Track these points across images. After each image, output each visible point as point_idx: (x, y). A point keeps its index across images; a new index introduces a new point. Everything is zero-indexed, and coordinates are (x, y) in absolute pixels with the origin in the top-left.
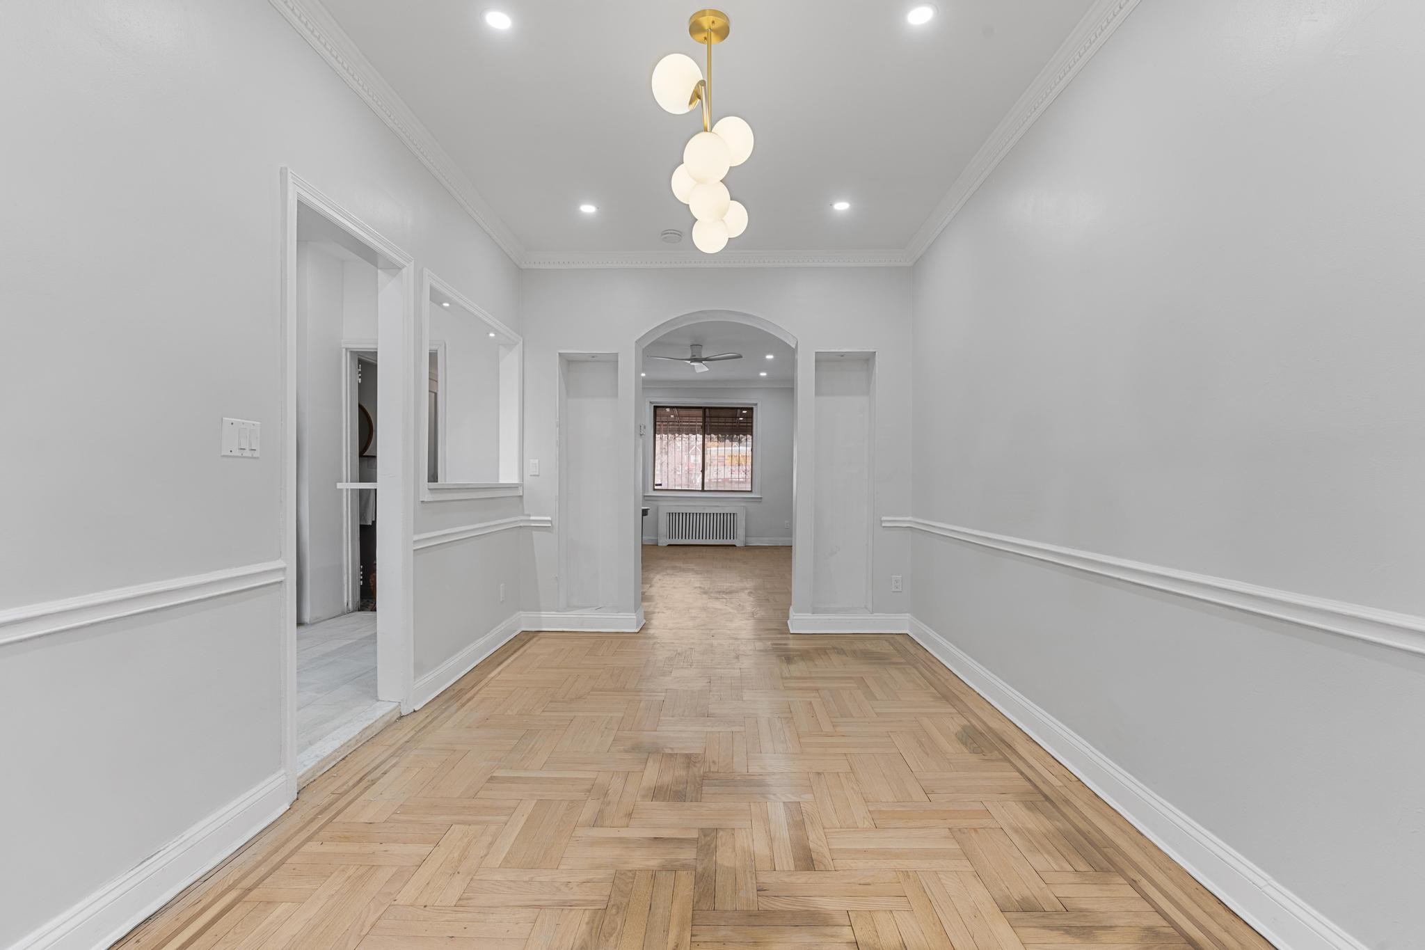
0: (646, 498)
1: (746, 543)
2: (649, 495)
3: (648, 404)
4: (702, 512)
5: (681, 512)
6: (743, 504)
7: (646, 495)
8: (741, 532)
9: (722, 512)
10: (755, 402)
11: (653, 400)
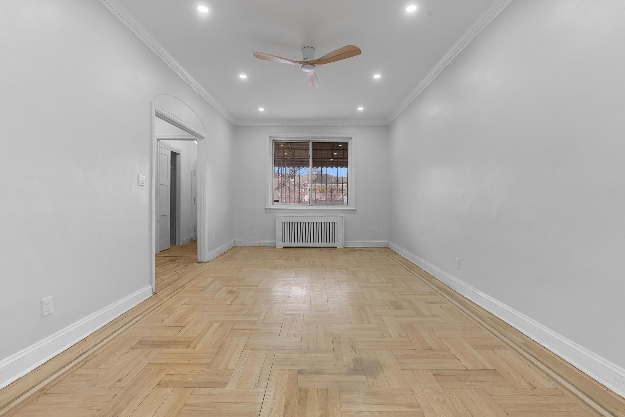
0: (267, 211)
1: (344, 245)
2: (269, 208)
3: (268, 138)
4: (310, 221)
5: (294, 221)
6: (342, 215)
7: (266, 208)
8: (340, 236)
9: (325, 221)
10: (350, 136)
11: (272, 135)
